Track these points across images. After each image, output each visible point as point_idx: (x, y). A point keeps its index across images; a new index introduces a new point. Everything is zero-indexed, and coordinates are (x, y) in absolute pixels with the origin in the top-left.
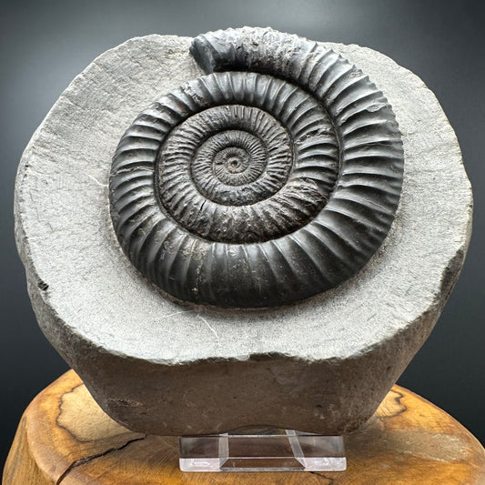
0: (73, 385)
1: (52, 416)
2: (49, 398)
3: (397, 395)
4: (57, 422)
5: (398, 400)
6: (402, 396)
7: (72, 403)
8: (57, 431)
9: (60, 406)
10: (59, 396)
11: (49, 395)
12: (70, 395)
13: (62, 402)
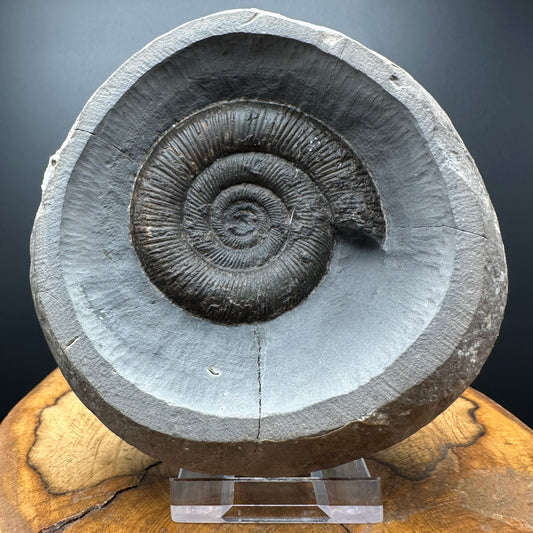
0: (57, 394)
1: (23, 446)
2: (25, 415)
3: (470, 406)
4: (28, 458)
5: (472, 414)
6: (477, 407)
7: (53, 424)
8: (26, 475)
9: (36, 429)
10: (37, 412)
11: (25, 410)
12: (51, 410)
13: (39, 422)
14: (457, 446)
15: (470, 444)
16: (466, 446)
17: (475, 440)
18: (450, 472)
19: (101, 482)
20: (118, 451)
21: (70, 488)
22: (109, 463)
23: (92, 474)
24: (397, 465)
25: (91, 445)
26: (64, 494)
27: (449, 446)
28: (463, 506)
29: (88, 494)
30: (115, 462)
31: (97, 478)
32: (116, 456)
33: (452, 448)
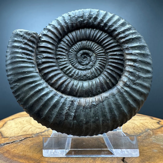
5: (158, 123)
6: (160, 121)
9: (4, 124)
13: (6, 123)
14: (152, 129)
15: (157, 129)
16: (155, 129)
17: (159, 128)
18: (149, 135)
19: (21, 136)
20: (29, 129)
23: (18, 134)
24: (128, 133)
26: (7, 137)
27: (148, 129)
28: (154, 142)
29: (15, 138)
30: (27, 132)
31: (20, 134)
32: (28, 130)
33: (150, 130)
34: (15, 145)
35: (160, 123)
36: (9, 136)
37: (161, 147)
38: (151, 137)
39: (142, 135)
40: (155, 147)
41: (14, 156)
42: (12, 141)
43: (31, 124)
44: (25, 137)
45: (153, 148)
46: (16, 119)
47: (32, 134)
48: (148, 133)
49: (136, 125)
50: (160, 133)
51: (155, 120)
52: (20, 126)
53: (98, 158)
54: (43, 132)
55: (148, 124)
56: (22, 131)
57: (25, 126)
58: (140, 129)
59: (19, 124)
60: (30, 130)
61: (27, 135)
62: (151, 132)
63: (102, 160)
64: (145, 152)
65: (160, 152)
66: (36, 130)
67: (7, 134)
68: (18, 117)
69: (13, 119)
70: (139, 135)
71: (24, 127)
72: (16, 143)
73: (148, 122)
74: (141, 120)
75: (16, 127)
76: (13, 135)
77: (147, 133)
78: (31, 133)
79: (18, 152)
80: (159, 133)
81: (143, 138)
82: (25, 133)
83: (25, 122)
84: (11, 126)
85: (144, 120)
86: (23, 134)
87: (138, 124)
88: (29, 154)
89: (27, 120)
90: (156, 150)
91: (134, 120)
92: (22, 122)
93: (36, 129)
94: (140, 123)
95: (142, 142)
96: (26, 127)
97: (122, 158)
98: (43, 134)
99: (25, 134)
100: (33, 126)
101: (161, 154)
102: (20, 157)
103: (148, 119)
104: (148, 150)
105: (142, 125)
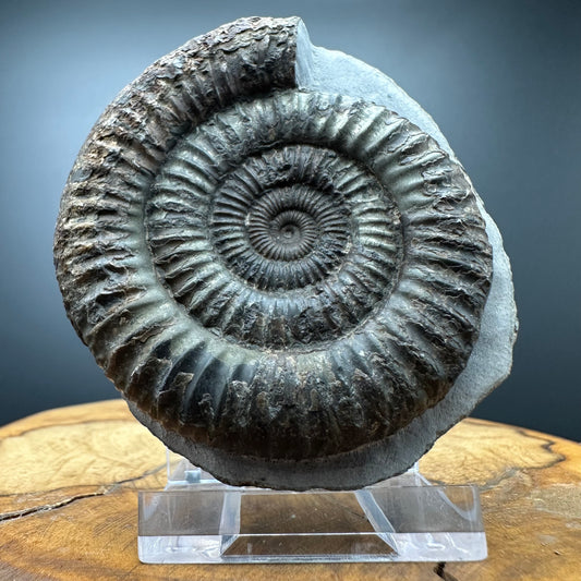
14: (528, 469)
15: (545, 467)
16: (538, 468)
17: (551, 464)
18: (520, 486)
19: (57, 490)
20: (86, 468)
21: (17, 492)
22: (73, 476)
23: (48, 483)
24: (447, 482)
25: (56, 463)
26: (8, 496)
27: (516, 468)
28: (540, 509)
29: (38, 497)
30: (80, 476)
31: (53, 486)
32: (84, 472)
33: (521, 470)
34: (39, 522)
35: (553, 447)
36: (11, 491)
37: (569, 526)
38: (529, 494)
39: (495, 488)
40: (545, 526)
41: (37, 561)
42: (28, 509)
43: (90, 449)
44: (74, 494)
45: (539, 529)
46: (35, 434)
47: (99, 486)
48: (518, 482)
49: (471, 454)
50: (556, 482)
51: (533, 437)
52: (51, 457)
53: (348, 566)
54: (139, 478)
55: (512, 450)
56: (60, 473)
57: (72, 458)
58: (486, 468)
59: (49, 449)
60: (91, 470)
61: (80, 486)
62: (527, 478)
63: (365, 572)
64: (511, 543)
65: (566, 544)
66: (113, 471)
67: (7, 485)
68: (44, 427)
69: (23, 434)
70: (486, 488)
71: (66, 461)
72: (41, 517)
73: (510, 445)
74: (483, 438)
75: (39, 461)
76: (27, 487)
77: (512, 482)
78: (93, 481)
79: (51, 546)
80: (554, 480)
81: (501, 497)
82: (71, 482)
83: (67, 443)
84: (20, 456)
85: (495, 438)
86: (65, 485)
87: (478, 453)
88: (92, 553)
89: (74, 436)
90: (553, 538)
91: (460, 437)
92: (59, 442)
93: (111, 469)
94: (484, 449)
95: (500, 510)
96: (73, 461)
97: (436, 566)
98: (139, 484)
99: (71, 484)
100: (99, 457)
101: (569, 549)
102: (60, 564)
103: (508, 437)
104: (523, 537)
105: (490, 454)
